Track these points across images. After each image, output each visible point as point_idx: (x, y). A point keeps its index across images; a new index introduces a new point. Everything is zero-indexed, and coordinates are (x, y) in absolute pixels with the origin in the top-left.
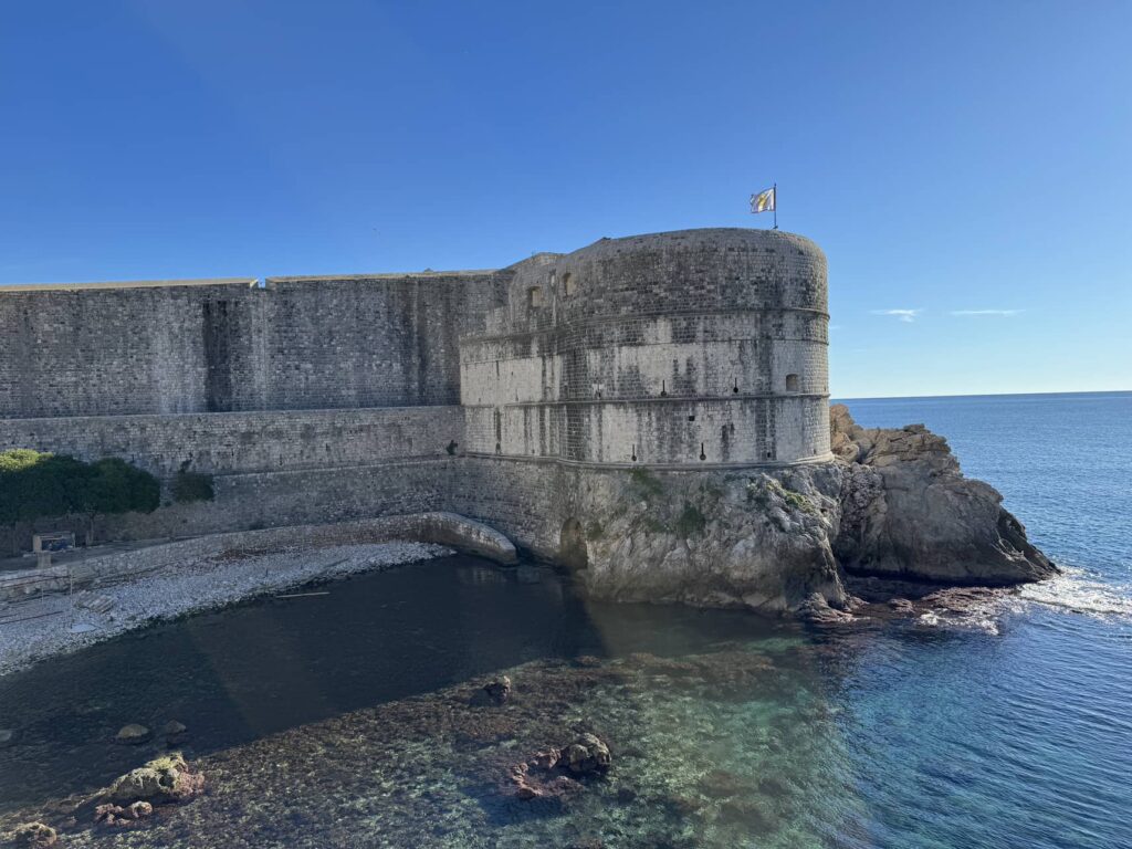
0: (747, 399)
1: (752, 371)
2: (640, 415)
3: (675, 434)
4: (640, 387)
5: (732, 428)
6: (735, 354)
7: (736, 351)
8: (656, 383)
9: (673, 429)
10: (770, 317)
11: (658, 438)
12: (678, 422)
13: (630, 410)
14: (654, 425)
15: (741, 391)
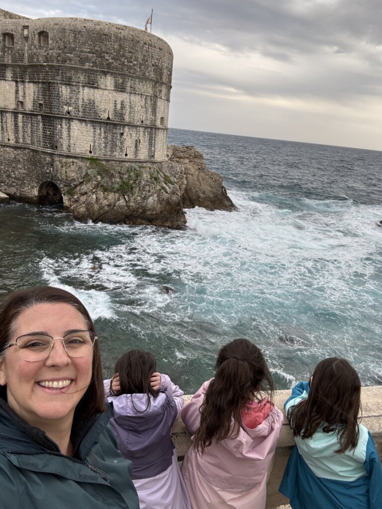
0: (146, 128)
1: (149, 113)
2: (95, 129)
3: (114, 142)
4: (95, 113)
5: (140, 142)
6: (143, 103)
7: (144, 100)
8: (105, 112)
9: (112, 139)
10: (158, 85)
11: (104, 143)
12: (115, 135)
13: (89, 125)
14: (103, 135)
15: (144, 123)
